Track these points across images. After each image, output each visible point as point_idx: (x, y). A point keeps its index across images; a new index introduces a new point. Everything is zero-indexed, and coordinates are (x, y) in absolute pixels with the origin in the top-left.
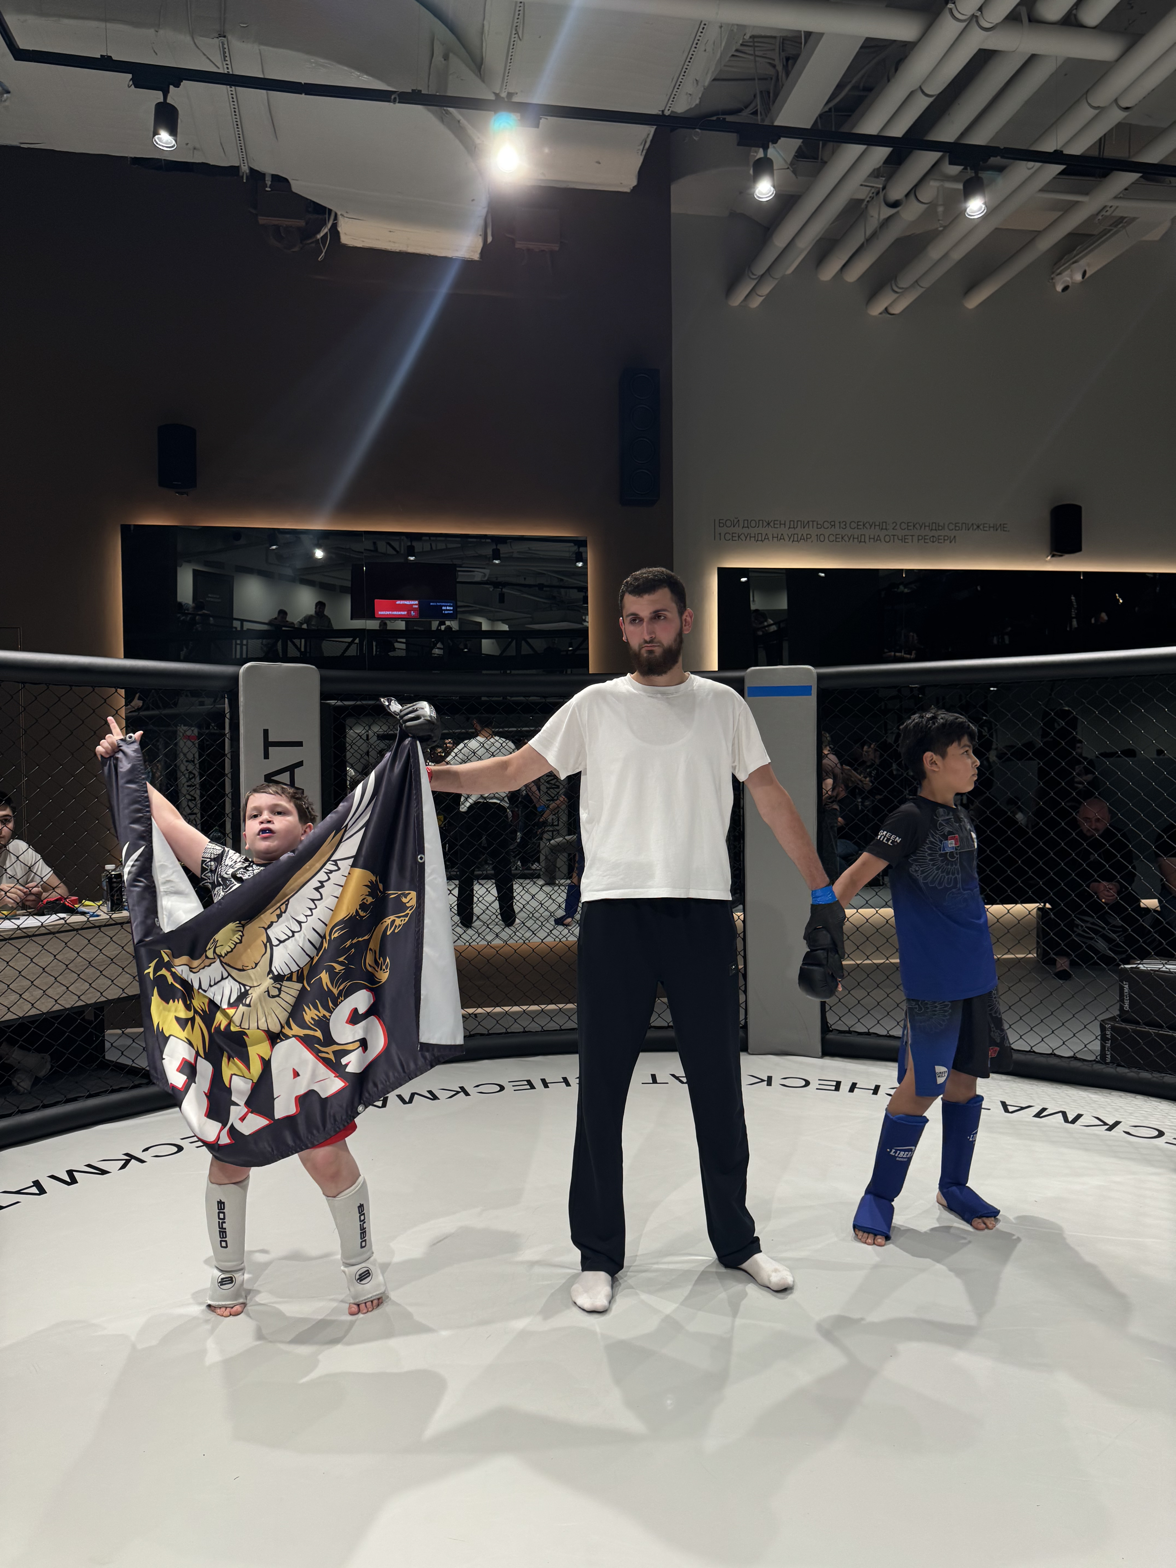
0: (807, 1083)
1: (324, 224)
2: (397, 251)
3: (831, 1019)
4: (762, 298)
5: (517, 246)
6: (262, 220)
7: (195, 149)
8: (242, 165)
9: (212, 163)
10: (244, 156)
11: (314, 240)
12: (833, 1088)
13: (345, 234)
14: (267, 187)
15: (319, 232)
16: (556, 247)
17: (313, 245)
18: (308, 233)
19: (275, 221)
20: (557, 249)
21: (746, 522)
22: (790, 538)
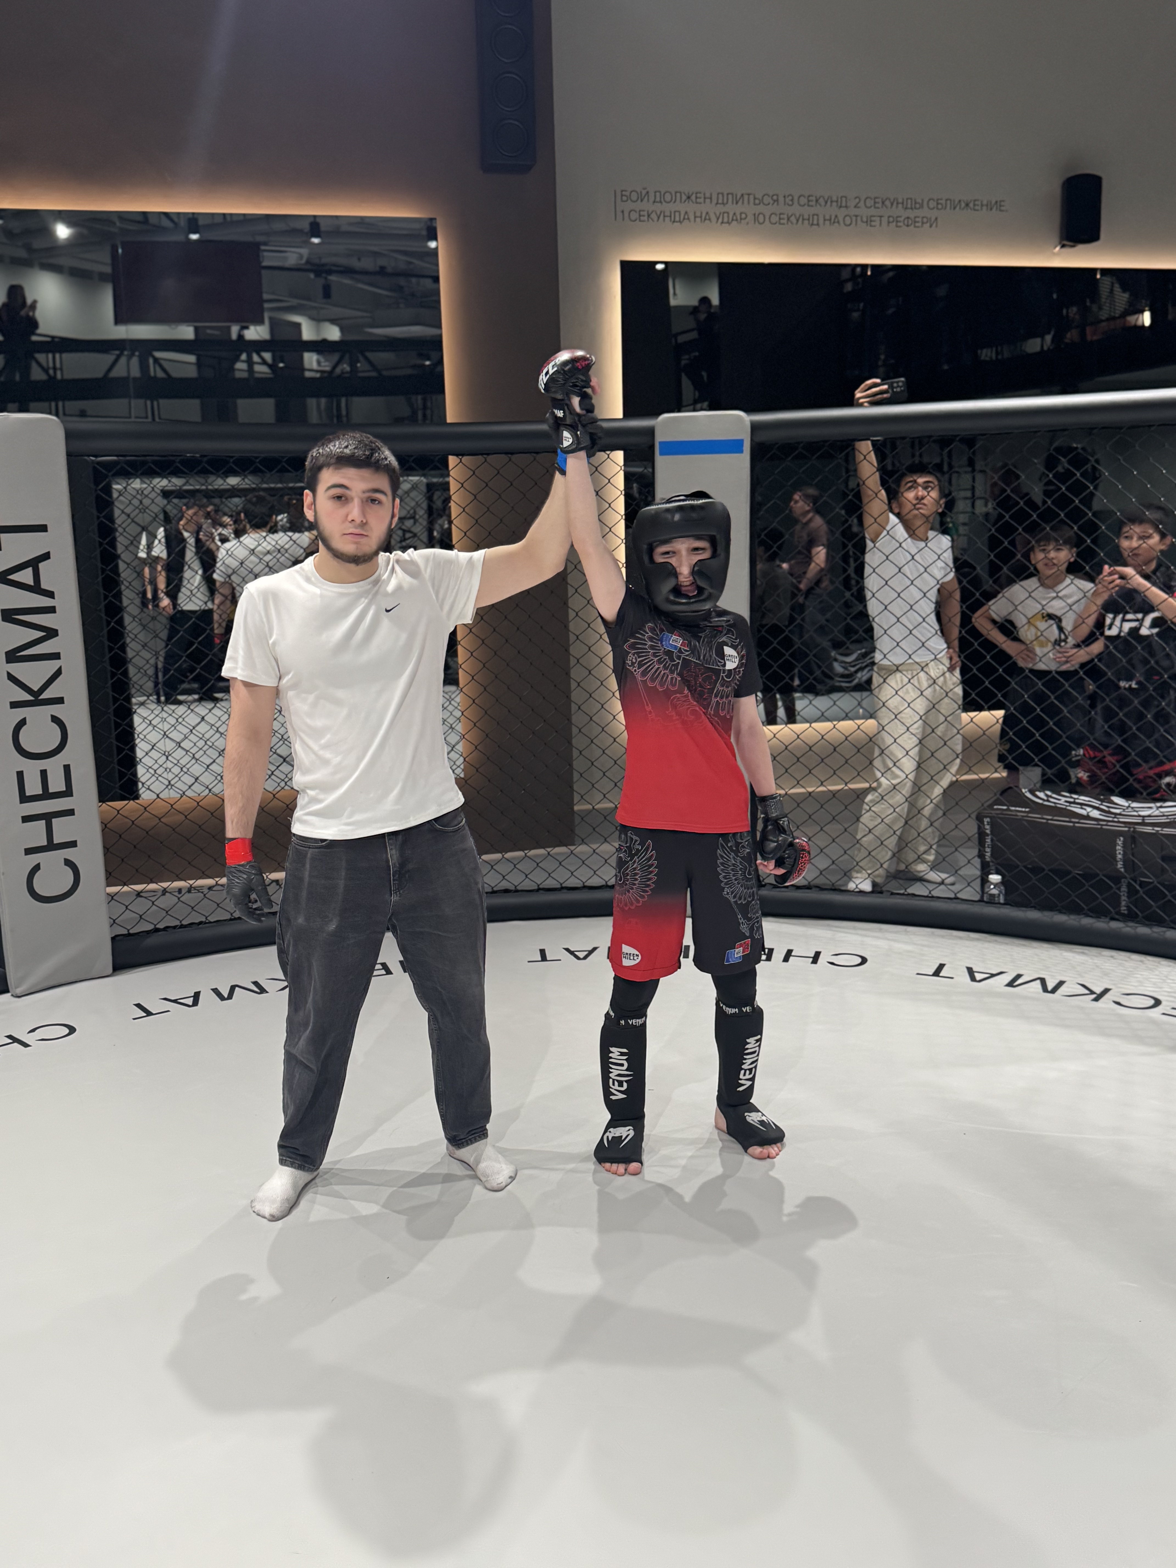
21: (658, 194)
22: (718, 219)
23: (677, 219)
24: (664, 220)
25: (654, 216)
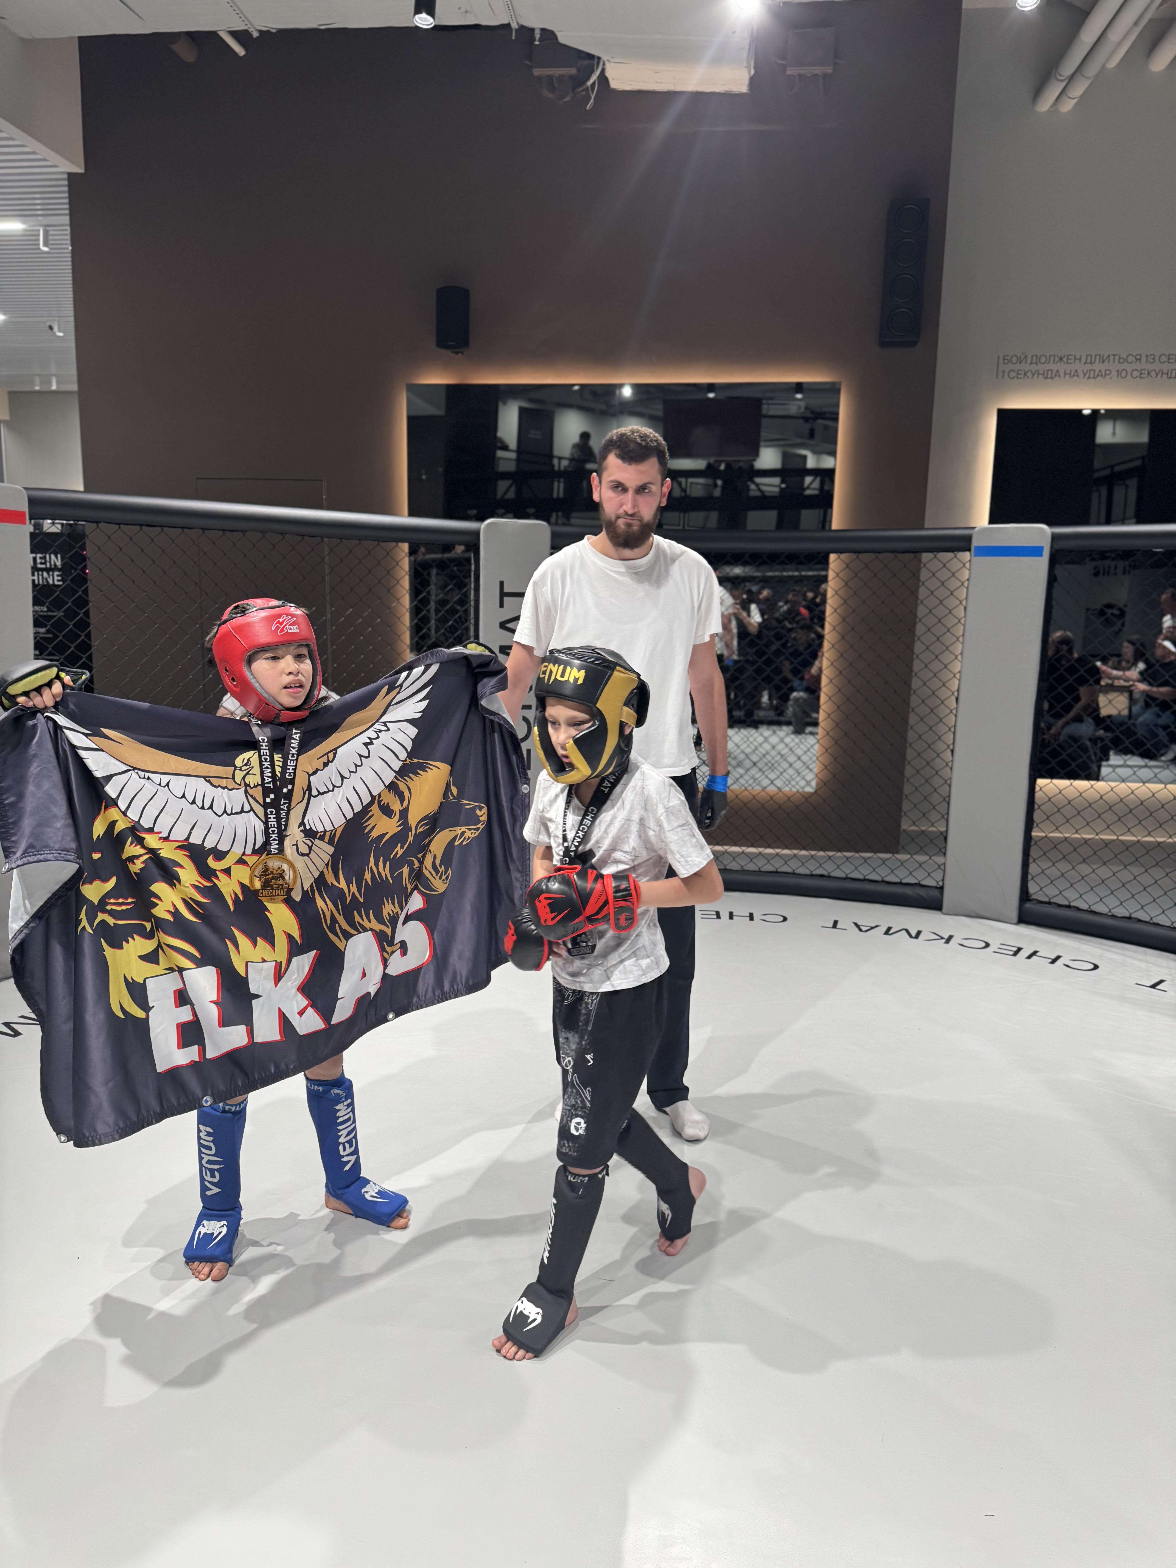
0: (987, 945)
1: (592, 71)
2: (666, 90)
3: (1032, 888)
4: (1076, 100)
5: (788, 72)
6: (537, 72)
7: (467, 12)
8: (511, 22)
9: (484, 23)
10: (512, 13)
11: (584, 87)
12: (1012, 953)
13: (613, 79)
14: (535, 40)
15: (588, 78)
16: (829, 70)
17: (584, 93)
18: (579, 81)
19: (548, 72)
20: (830, 71)
21: (1034, 358)
22: (1085, 375)
23: (1049, 376)
24: (1038, 377)
25: (1029, 374)
